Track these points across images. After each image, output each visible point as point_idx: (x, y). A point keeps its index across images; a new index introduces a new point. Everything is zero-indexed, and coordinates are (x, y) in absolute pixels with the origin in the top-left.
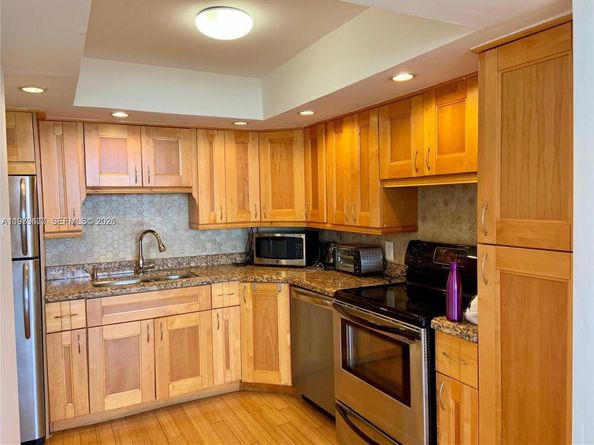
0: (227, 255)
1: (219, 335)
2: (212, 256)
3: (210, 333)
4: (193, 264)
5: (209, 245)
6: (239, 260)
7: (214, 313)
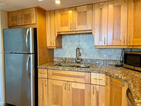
0: (114, 61)
1: (94, 97)
2: (106, 60)
3: (90, 94)
4: (97, 63)
5: (105, 56)
6: (119, 63)
7: (92, 86)
